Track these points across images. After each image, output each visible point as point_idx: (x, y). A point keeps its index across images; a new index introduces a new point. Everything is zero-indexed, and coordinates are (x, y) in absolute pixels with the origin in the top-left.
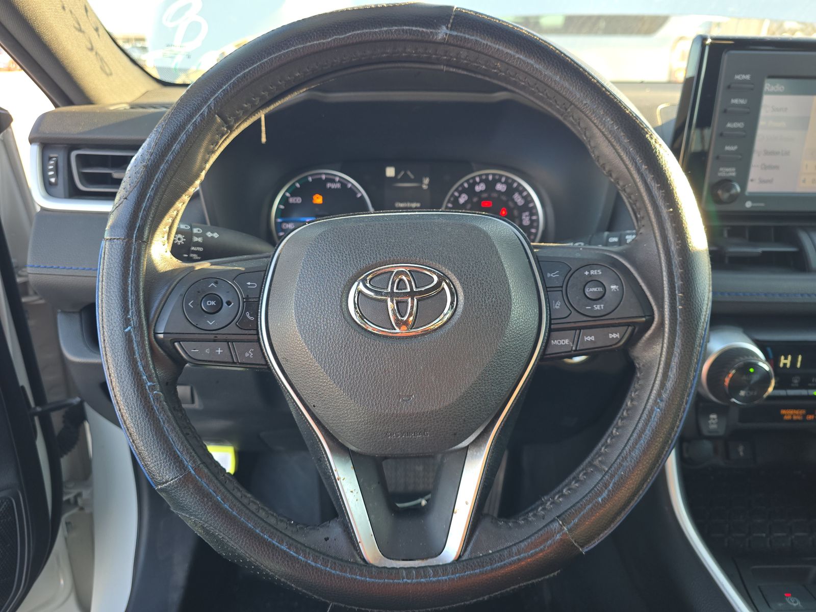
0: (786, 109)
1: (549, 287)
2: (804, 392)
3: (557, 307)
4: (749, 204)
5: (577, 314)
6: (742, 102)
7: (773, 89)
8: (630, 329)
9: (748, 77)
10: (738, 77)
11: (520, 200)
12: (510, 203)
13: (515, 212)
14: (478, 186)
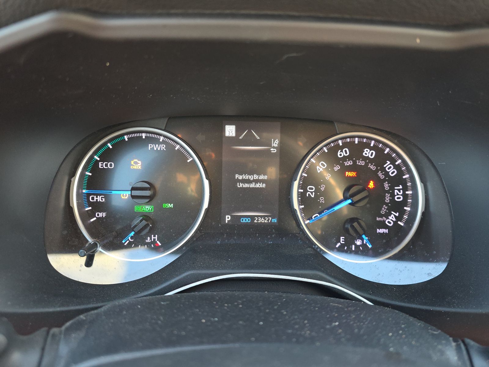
11: (391, 170)
12: (380, 174)
13: (386, 186)
14: (342, 151)
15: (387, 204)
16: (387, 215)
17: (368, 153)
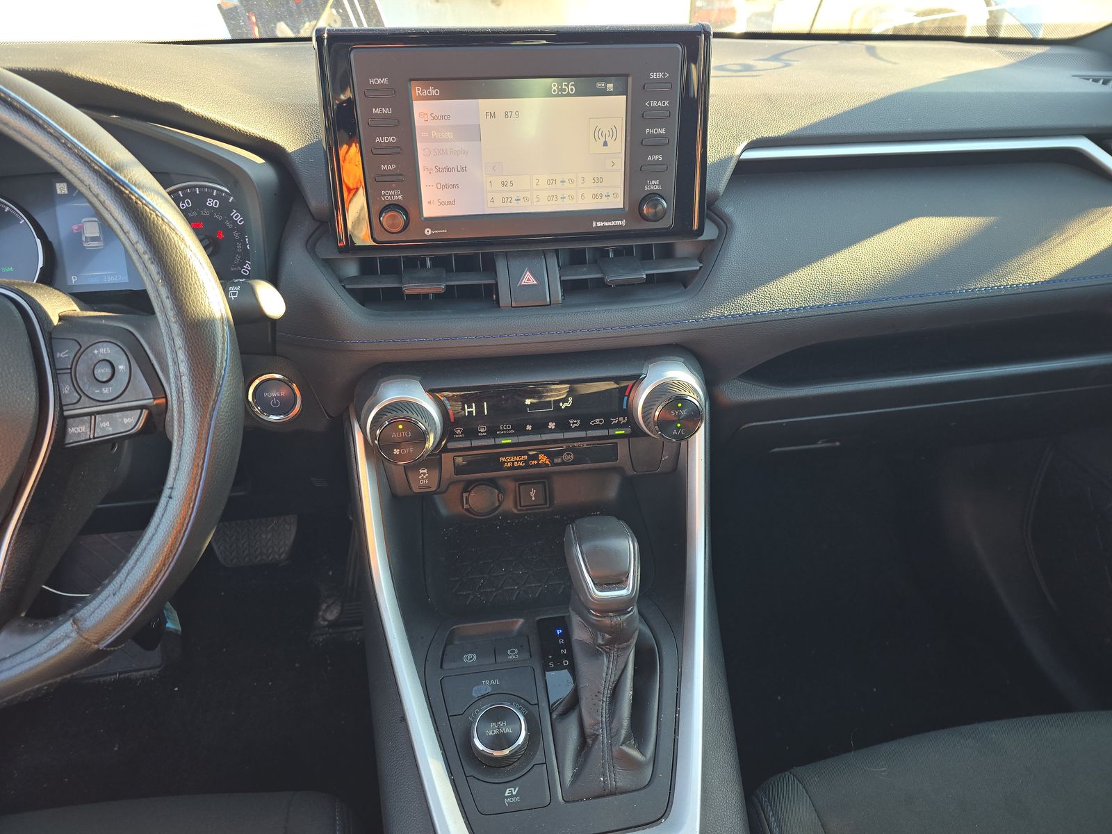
0: (449, 117)
1: (58, 370)
2: (491, 442)
3: (67, 392)
4: (428, 232)
5: (87, 399)
6: (386, 111)
7: (425, 93)
8: (145, 412)
9: (385, 81)
10: (372, 81)
11: (239, 219)
12: (227, 223)
13: (236, 234)
14: (184, 203)
15: (240, 253)
16: (242, 264)
17: (210, 202)
